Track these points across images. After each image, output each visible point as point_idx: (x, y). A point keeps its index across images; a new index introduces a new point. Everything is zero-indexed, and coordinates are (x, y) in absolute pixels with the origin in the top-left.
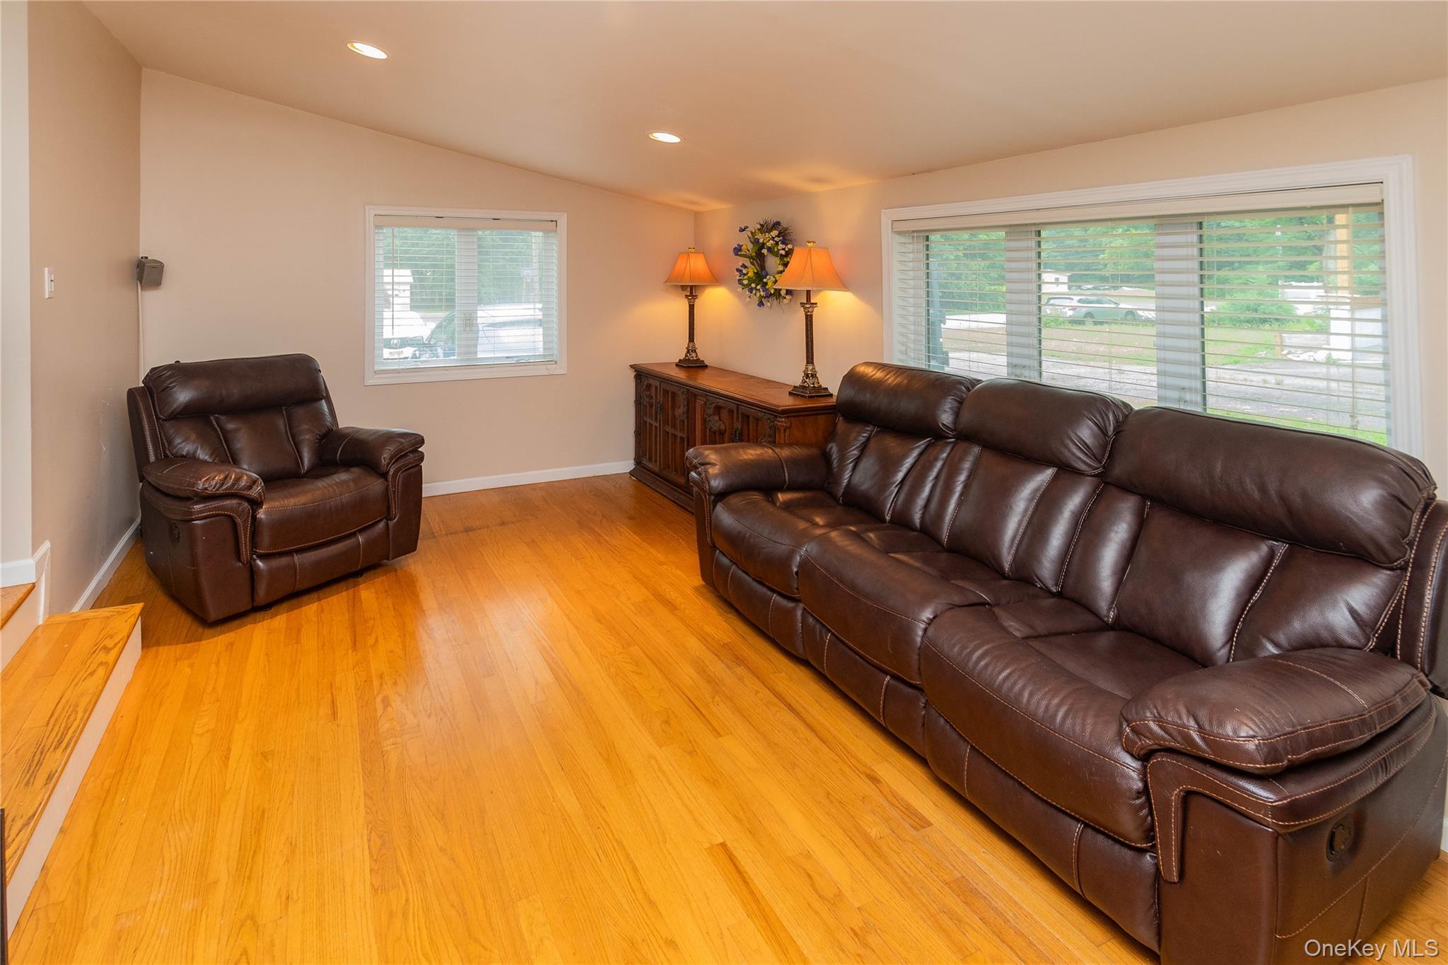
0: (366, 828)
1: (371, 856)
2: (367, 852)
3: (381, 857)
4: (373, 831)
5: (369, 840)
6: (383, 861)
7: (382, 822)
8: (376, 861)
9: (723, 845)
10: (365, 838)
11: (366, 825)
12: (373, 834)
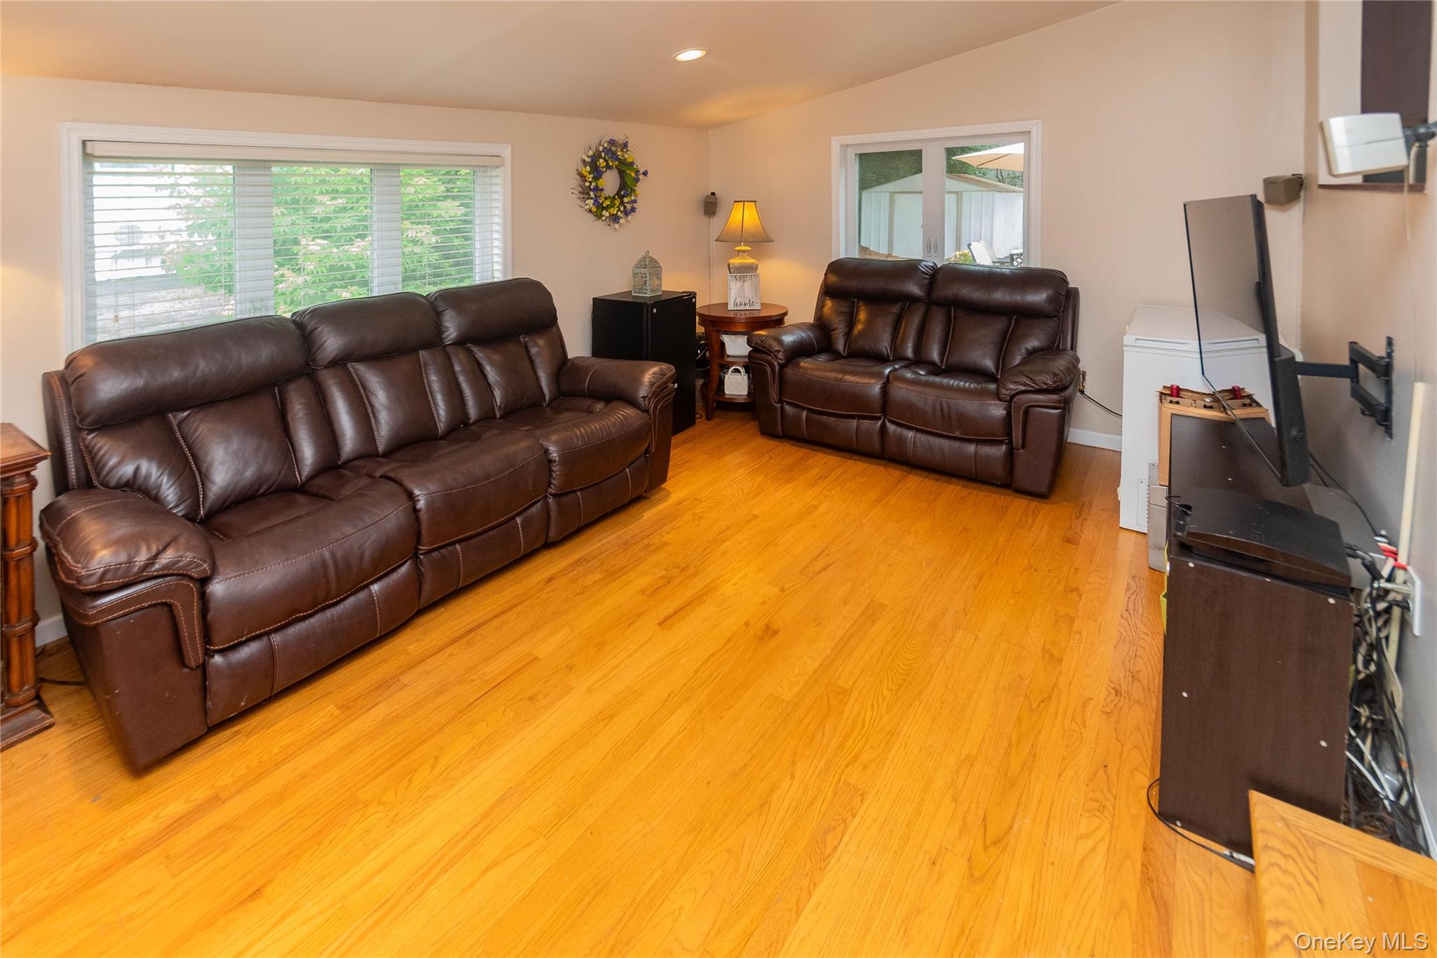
0: (829, 866)
1: (845, 830)
2: (846, 838)
3: (838, 820)
4: (826, 855)
5: (836, 848)
6: (840, 815)
7: (810, 858)
8: (845, 821)
9: (660, 624)
10: (837, 855)
11: (827, 870)
12: (827, 852)
